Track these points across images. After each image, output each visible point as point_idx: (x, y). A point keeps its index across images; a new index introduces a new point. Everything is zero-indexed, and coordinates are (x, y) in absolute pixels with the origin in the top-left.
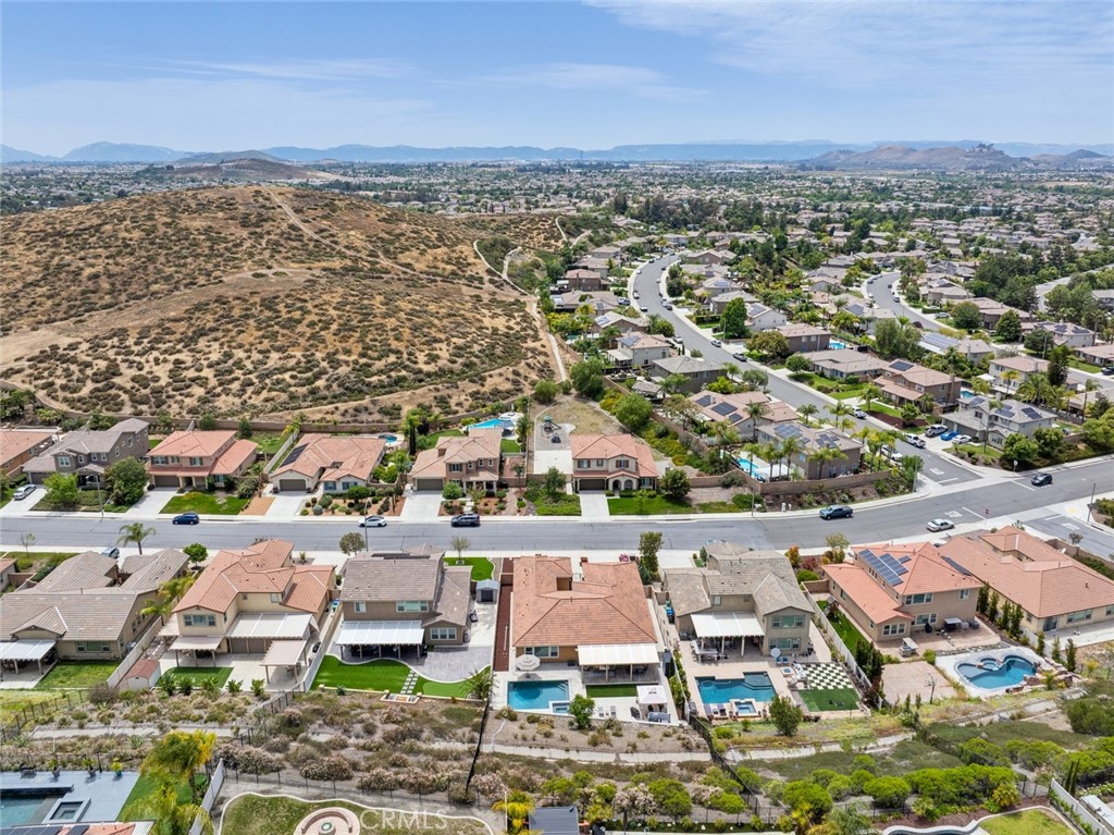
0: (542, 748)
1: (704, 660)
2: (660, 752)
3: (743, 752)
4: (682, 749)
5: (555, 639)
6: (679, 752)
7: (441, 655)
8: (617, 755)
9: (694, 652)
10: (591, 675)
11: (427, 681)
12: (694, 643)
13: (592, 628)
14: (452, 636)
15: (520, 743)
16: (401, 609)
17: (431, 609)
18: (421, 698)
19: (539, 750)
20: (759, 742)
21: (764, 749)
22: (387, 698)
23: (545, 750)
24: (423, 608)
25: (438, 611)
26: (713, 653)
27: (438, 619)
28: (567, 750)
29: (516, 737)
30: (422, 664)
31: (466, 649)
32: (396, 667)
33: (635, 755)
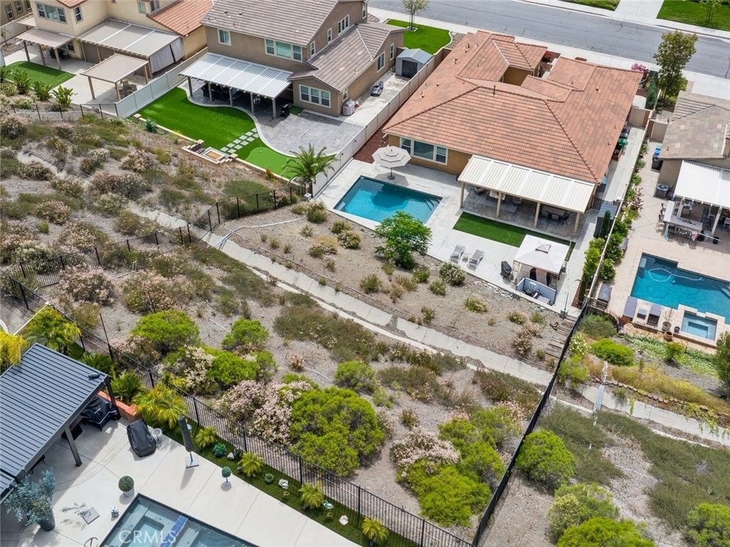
0: (289, 267)
1: (673, 232)
2: (468, 340)
3: (621, 397)
4: (509, 349)
5: (444, 137)
6: (501, 352)
7: (303, 121)
8: (395, 319)
9: (661, 217)
10: (481, 201)
11: (264, 146)
12: (670, 205)
13: (507, 136)
14: (325, 102)
15: (263, 249)
16: (271, 50)
17: (305, 59)
18: (234, 161)
19: (283, 268)
20: (664, 392)
21: (664, 406)
22: (194, 149)
23: (292, 271)
24: (297, 56)
25: (315, 64)
26: (696, 228)
27: (312, 73)
28: (323, 283)
29: (264, 241)
30: (272, 126)
31: (338, 123)
32: (240, 121)
33: (424, 329)
